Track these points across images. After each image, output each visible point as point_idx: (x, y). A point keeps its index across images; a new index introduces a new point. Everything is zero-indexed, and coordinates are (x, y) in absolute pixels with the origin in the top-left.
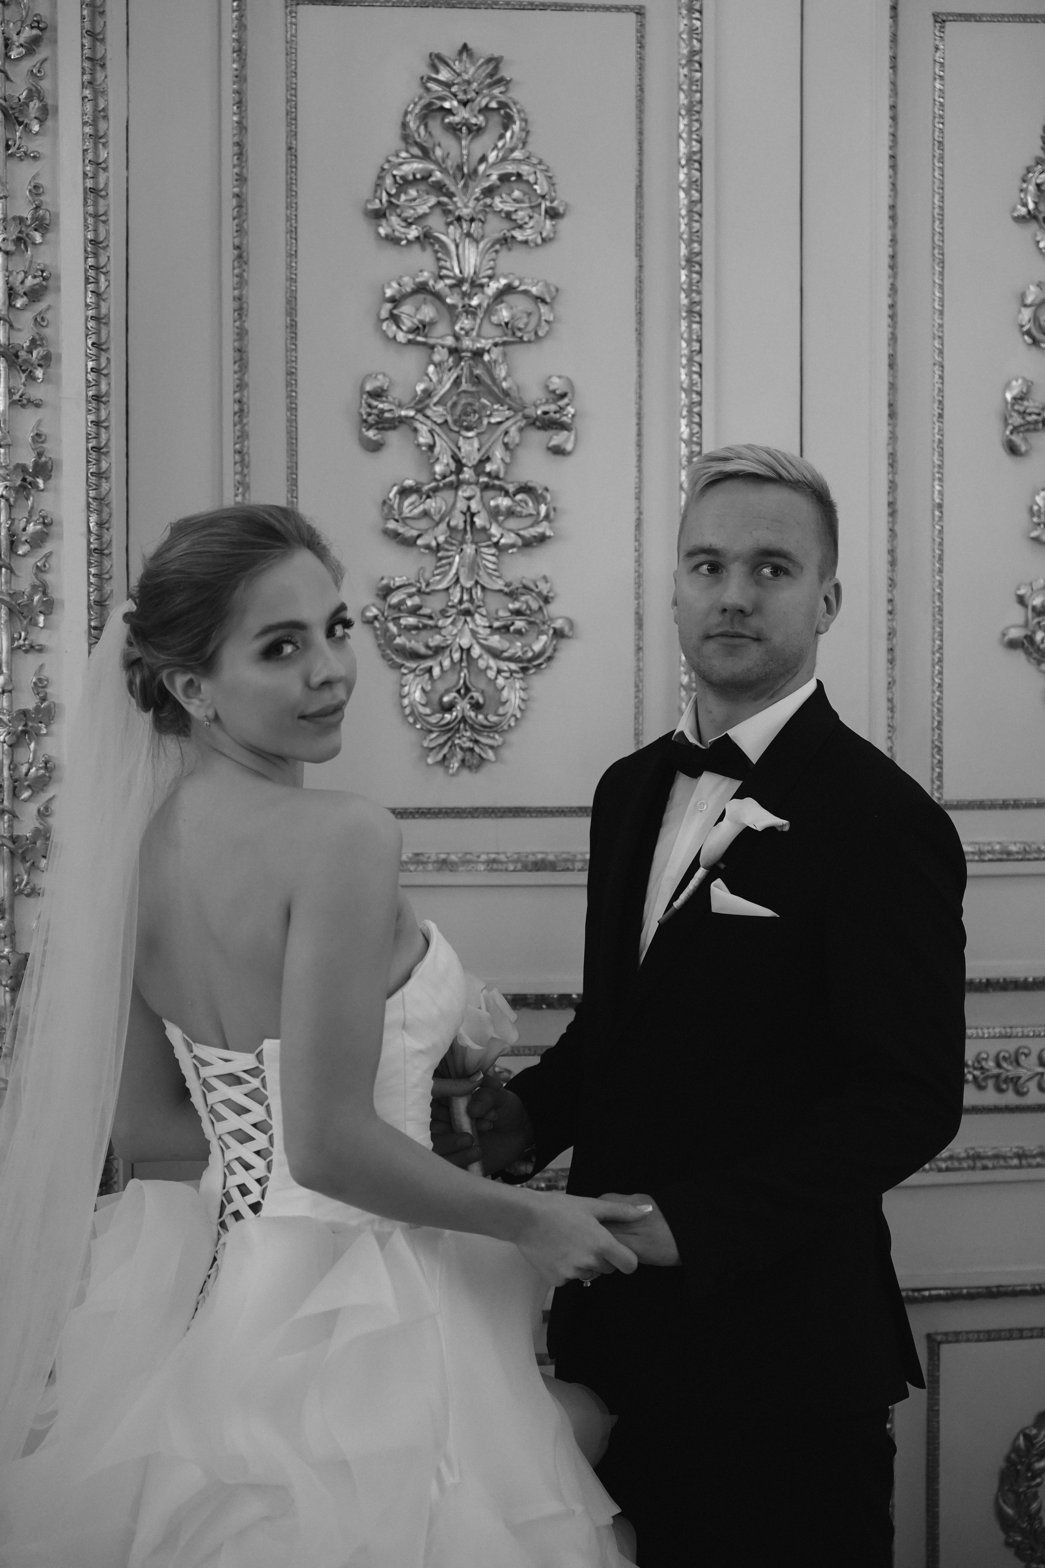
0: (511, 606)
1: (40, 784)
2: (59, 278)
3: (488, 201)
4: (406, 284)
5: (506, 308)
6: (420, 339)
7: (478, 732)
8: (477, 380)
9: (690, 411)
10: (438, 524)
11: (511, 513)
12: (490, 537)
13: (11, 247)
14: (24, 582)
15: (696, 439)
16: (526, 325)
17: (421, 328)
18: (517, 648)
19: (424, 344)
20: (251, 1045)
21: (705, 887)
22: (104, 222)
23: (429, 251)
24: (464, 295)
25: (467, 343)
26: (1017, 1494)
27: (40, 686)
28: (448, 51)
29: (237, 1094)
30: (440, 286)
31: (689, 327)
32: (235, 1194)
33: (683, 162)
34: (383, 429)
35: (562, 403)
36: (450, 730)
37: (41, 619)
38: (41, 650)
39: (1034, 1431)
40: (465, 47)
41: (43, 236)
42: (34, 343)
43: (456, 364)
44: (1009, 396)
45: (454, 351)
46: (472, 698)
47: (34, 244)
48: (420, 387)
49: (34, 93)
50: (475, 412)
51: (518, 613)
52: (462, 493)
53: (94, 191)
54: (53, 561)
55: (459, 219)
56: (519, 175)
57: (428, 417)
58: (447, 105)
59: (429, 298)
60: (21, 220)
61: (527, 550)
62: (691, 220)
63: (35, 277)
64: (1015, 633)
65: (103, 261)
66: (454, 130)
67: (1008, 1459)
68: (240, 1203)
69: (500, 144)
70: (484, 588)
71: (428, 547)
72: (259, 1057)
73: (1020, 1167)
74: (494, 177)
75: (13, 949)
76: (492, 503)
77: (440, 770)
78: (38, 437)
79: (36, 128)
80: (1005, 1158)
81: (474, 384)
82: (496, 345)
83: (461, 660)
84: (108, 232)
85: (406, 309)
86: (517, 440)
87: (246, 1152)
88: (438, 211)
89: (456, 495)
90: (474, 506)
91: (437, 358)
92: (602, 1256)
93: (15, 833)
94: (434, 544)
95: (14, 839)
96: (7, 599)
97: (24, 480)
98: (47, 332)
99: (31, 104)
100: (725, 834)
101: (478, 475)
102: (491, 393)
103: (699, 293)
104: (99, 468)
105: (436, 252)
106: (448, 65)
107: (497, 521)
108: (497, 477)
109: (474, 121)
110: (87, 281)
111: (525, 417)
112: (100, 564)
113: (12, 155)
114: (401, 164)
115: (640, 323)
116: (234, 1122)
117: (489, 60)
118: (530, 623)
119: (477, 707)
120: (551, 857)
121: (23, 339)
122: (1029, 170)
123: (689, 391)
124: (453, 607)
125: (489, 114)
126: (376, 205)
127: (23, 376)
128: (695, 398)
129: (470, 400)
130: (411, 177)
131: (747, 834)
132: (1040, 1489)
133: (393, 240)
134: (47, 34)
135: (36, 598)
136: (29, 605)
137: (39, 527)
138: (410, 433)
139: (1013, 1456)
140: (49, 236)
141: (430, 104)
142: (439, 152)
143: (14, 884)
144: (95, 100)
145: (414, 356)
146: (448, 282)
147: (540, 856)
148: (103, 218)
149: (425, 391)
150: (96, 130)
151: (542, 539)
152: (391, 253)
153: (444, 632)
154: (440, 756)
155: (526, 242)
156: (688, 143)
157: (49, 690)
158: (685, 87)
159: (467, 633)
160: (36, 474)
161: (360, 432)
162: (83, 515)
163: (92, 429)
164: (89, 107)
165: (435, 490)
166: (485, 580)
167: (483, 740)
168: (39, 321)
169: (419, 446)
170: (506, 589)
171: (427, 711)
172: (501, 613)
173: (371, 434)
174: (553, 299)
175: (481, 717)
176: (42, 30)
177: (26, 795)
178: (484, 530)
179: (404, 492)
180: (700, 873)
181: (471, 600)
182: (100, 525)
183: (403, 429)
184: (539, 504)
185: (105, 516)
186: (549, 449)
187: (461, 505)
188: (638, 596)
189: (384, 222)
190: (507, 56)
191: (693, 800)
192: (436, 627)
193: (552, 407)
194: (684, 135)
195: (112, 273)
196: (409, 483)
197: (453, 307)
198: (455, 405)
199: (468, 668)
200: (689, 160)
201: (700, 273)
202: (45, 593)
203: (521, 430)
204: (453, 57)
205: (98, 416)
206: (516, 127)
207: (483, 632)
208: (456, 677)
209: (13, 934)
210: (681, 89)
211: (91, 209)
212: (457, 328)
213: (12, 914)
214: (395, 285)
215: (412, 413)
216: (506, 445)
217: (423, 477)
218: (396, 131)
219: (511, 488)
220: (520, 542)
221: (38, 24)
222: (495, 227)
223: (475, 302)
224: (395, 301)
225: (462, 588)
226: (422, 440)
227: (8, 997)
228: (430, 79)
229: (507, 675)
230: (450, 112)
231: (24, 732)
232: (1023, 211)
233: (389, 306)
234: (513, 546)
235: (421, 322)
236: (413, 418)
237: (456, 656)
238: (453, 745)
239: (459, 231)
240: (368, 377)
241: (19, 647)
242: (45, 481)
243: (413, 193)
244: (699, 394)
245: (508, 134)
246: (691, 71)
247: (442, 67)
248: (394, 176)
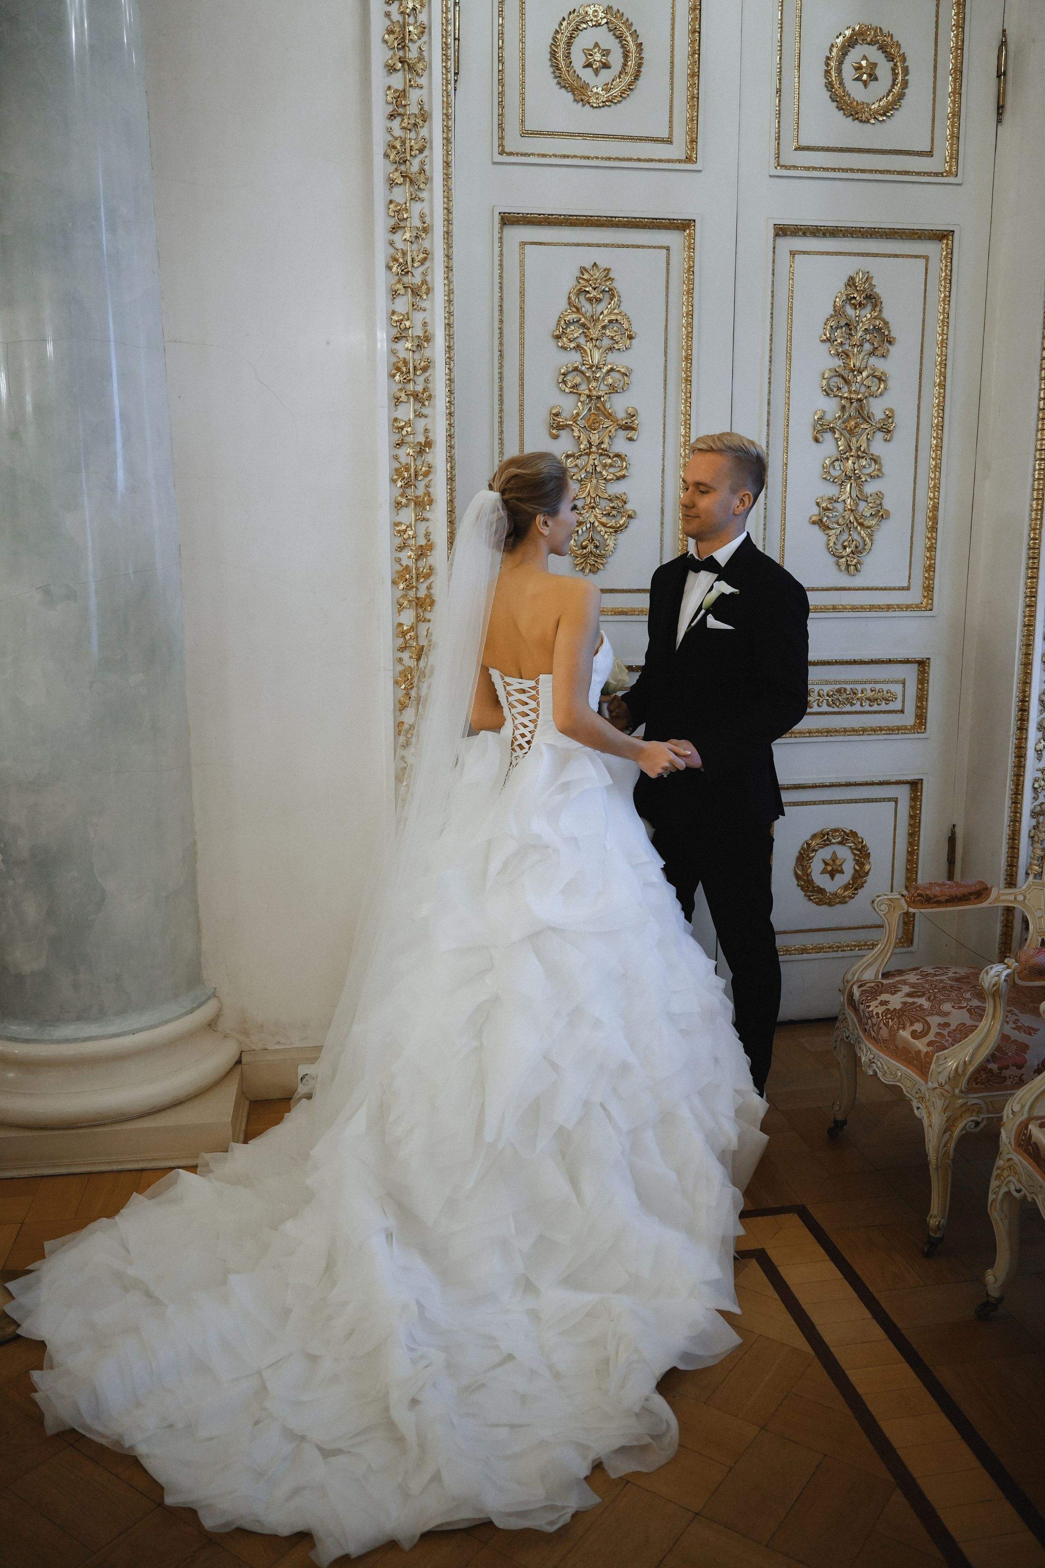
0: (611, 505)
1: (427, 576)
2: (435, 362)
3: (604, 331)
4: (569, 367)
5: (611, 378)
6: (575, 391)
7: (597, 558)
8: (597, 409)
9: (685, 423)
10: (581, 470)
11: (611, 466)
12: (602, 476)
13: (415, 349)
14: (420, 492)
15: (687, 435)
16: (619, 385)
17: (575, 386)
18: (612, 523)
19: (577, 393)
20: (534, 677)
21: (704, 618)
22: (452, 338)
23: (579, 353)
24: (593, 372)
25: (594, 393)
26: (803, 866)
27: (427, 535)
28: (588, 266)
29: (524, 697)
30: (583, 368)
31: (686, 387)
32: (519, 737)
33: (685, 315)
34: (559, 429)
35: (633, 419)
36: (585, 556)
37: (428, 507)
38: (428, 520)
39: (810, 842)
40: (595, 263)
41: (428, 344)
42: (425, 390)
43: (590, 402)
44: (816, 418)
45: (589, 396)
46: (595, 543)
47: (424, 347)
48: (575, 412)
49: (424, 282)
50: (597, 422)
51: (613, 508)
52: (592, 457)
53: (448, 324)
54: (432, 483)
55: (592, 339)
56: (617, 320)
57: (578, 425)
58: (587, 289)
59: (579, 373)
60: (419, 337)
61: (618, 481)
62: (688, 340)
63: (425, 362)
64: (814, 518)
65: (452, 355)
66: (590, 300)
67: (800, 853)
68: (522, 741)
69: (609, 306)
70: (599, 497)
71: (577, 480)
72: (537, 682)
73: (810, 737)
74: (606, 321)
75: (417, 644)
76: (604, 461)
77: (581, 573)
78: (426, 430)
79: (425, 297)
80: (804, 733)
81: (597, 411)
82: (606, 394)
83: (590, 527)
84: (454, 342)
85: (569, 378)
86: (614, 435)
87: (525, 721)
88: (582, 336)
89: (589, 458)
90: (596, 463)
91: (582, 399)
92: (671, 762)
93: (418, 596)
94: (580, 478)
95: (418, 599)
96: (414, 498)
97: (421, 448)
98: (429, 385)
99: (423, 287)
100: (714, 594)
101: (598, 449)
102: (604, 414)
103: (690, 372)
104: (451, 444)
105: (582, 353)
106: (588, 272)
107: (606, 469)
108: (606, 451)
109: (598, 296)
110: (446, 364)
111: (618, 425)
112: (451, 485)
113: (415, 309)
114: (568, 315)
115: (665, 384)
116: (521, 708)
117: (605, 270)
118: (618, 512)
119: (596, 547)
120: (625, 610)
121: (419, 388)
122: (828, 320)
123: (685, 414)
124: (587, 505)
125: (604, 293)
126: (558, 332)
127: (420, 404)
128: (688, 417)
129: (595, 417)
130: (572, 321)
131: (723, 595)
132: (812, 864)
133: (564, 348)
134: (429, 256)
135: (426, 498)
136: (423, 501)
137: (427, 468)
138: (571, 432)
139: (802, 851)
140: (430, 344)
141: (580, 289)
142: (583, 309)
143: (417, 617)
144: (449, 285)
145: (573, 398)
146: (587, 366)
147: (620, 609)
148: (452, 336)
149: (577, 413)
150: (450, 298)
151: (624, 477)
152: (563, 354)
153: (583, 515)
154: (581, 568)
155: (619, 349)
156: (687, 307)
157: (431, 537)
158: (686, 282)
159: (593, 516)
160: (425, 446)
161: (550, 431)
162: (445, 464)
163: (448, 427)
164: (447, 288)
165: (580, 455)
166: (600, 494)
167: (599, 561)
168: (426, 381)
169: (574, 437)
170: (609, 498)
171: (577, 549)
172: (607, 508)
173: (554, 431)
174: (630, 374)
175: (598, 551)
176: (427, 254)
177: (422, 580)
178: (600, 473)
179: (568, 456)
180: (703, 612)
181: (595, 502)
182: (451, 468)
183: (568, 429)
184: (623, 462)
185: (453, 464)
186: (627, 438)
187: (591, 462)
188: (662, 501)
189: (560, 340)
190: (613, 268)
191: (697, 582)
192: (580, 513)
193: (629, 421)
194: (685, 303)
195: (455, 360)
196: (569, 452)
197: (589, 377)
198: (589, 419)
199: (593, 531)
200: (687, 314)
201: (691, 364)
202: (429, 496)
203: (616, 430)
204: (590, 268)
205: (450, 422)
206: (616, 299)
207: (599, 516)
208: (588, 535)
209: (417, 637)
210: (684, 283)
211: (447, 332)
212: (590, 386)
213: (416, 629)
214: (565, 367)
215: (571, 423)
216: (610, 437)
217: (576, 450)
218: (566, 301)
219: (611, 455)
220: (615, 478)
221: (425, 252)
222: (606, 342)
223: (597, 376)
224: (564, 374)
225: (591, 497)
226: (575, 434)
227: (415, 663)
228: (580, 278)
229: (609, 534)
230: (588, 292)
231: (421, 554)
232: (825, 338)
233: (562, 377)
234: (612, 479)
235: (575, 383)
236: (571, 425)
237: (588, 526)
238: (587, 563)
239: (591, 344)
240: (552, 408)
241: (419, 519)
242: (429, 449)
243: (572, 327)
244: (690, 415)
245: (613, 302)
246: (689, 275)
247: (585, 273)
248: (565, 320)
